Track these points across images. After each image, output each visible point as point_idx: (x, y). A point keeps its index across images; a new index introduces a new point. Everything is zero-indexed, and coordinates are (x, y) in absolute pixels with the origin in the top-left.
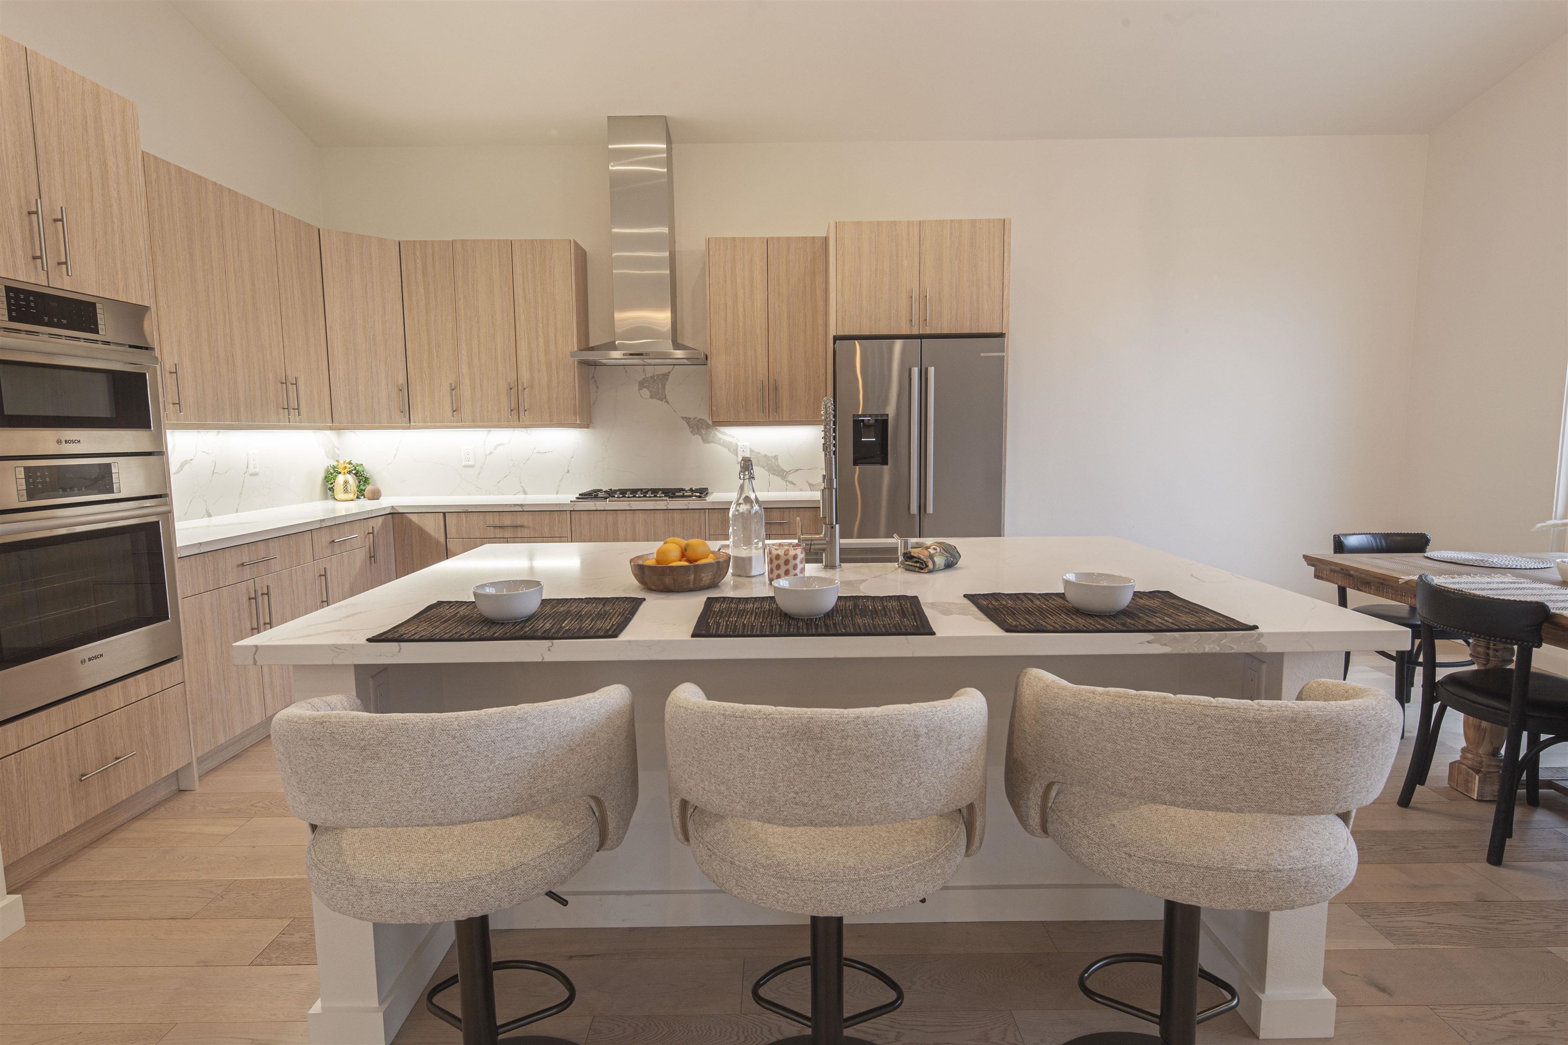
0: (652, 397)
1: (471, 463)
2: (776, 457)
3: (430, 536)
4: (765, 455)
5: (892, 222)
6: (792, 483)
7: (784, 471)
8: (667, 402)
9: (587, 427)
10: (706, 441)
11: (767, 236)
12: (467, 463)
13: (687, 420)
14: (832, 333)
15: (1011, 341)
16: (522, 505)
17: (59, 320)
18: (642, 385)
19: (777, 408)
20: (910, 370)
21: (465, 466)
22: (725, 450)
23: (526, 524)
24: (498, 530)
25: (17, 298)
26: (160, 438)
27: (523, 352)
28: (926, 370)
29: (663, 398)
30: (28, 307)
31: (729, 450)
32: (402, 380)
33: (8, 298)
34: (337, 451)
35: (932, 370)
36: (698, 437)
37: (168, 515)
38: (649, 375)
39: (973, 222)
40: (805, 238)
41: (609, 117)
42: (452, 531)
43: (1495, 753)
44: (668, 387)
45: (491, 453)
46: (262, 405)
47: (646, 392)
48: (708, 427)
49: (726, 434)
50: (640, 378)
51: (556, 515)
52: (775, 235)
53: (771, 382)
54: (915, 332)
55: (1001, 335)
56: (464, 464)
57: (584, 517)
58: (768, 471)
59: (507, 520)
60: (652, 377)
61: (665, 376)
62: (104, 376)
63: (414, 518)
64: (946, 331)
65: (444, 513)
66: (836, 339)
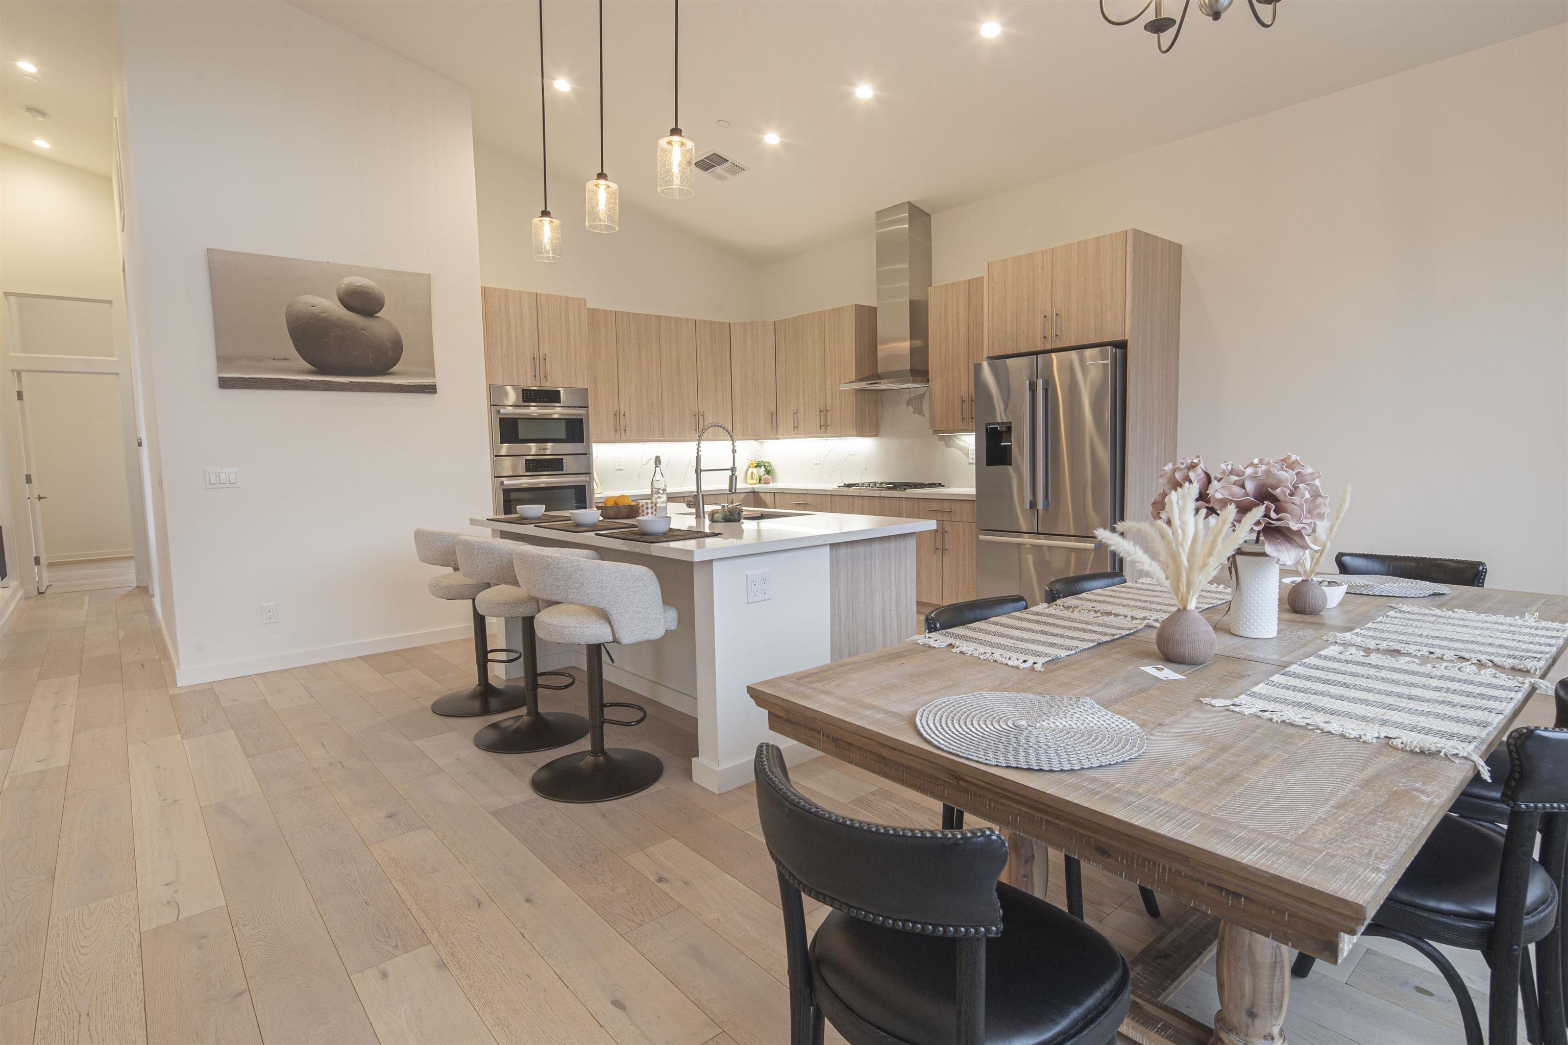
0: (914, 412)
5: (1030, 254)
8: (923, 415)
9: (876, 436)
10: (948, 446)
11: (968, 279)
14: (985, 356)
16: (807, 490)
17: (544, 400)
18: (908, 404)
20: (1026, 384)
22: (960, 453)
23: (809, 502)
25: (527, 393)
26: (589, 447)
27: (828, 386)
28: (1036, 382)
29: (921, 413)
30: (531, 396)
31: (963, 453)
32: (773, 409)
33: (523, 394)
34: (759, 454)
35: (1040, 382)
36: (943, 443)
37: (591, 482)
38: (913, 395)
39: (1097, 240)
44: (924, 404)
45: (827, 455)
46: (680, 428)
47: (911, 409)
48: (949, 434)
49: (961, 440)
50: (908, 398)
51: (823, 497)
54: (1048, 347)
55: (1125, 343)
60: (915, 397)
61: (922, 397)
62: (564, 421)
63: (762, 496)
64: (1074, 344)
65: (774, 493)
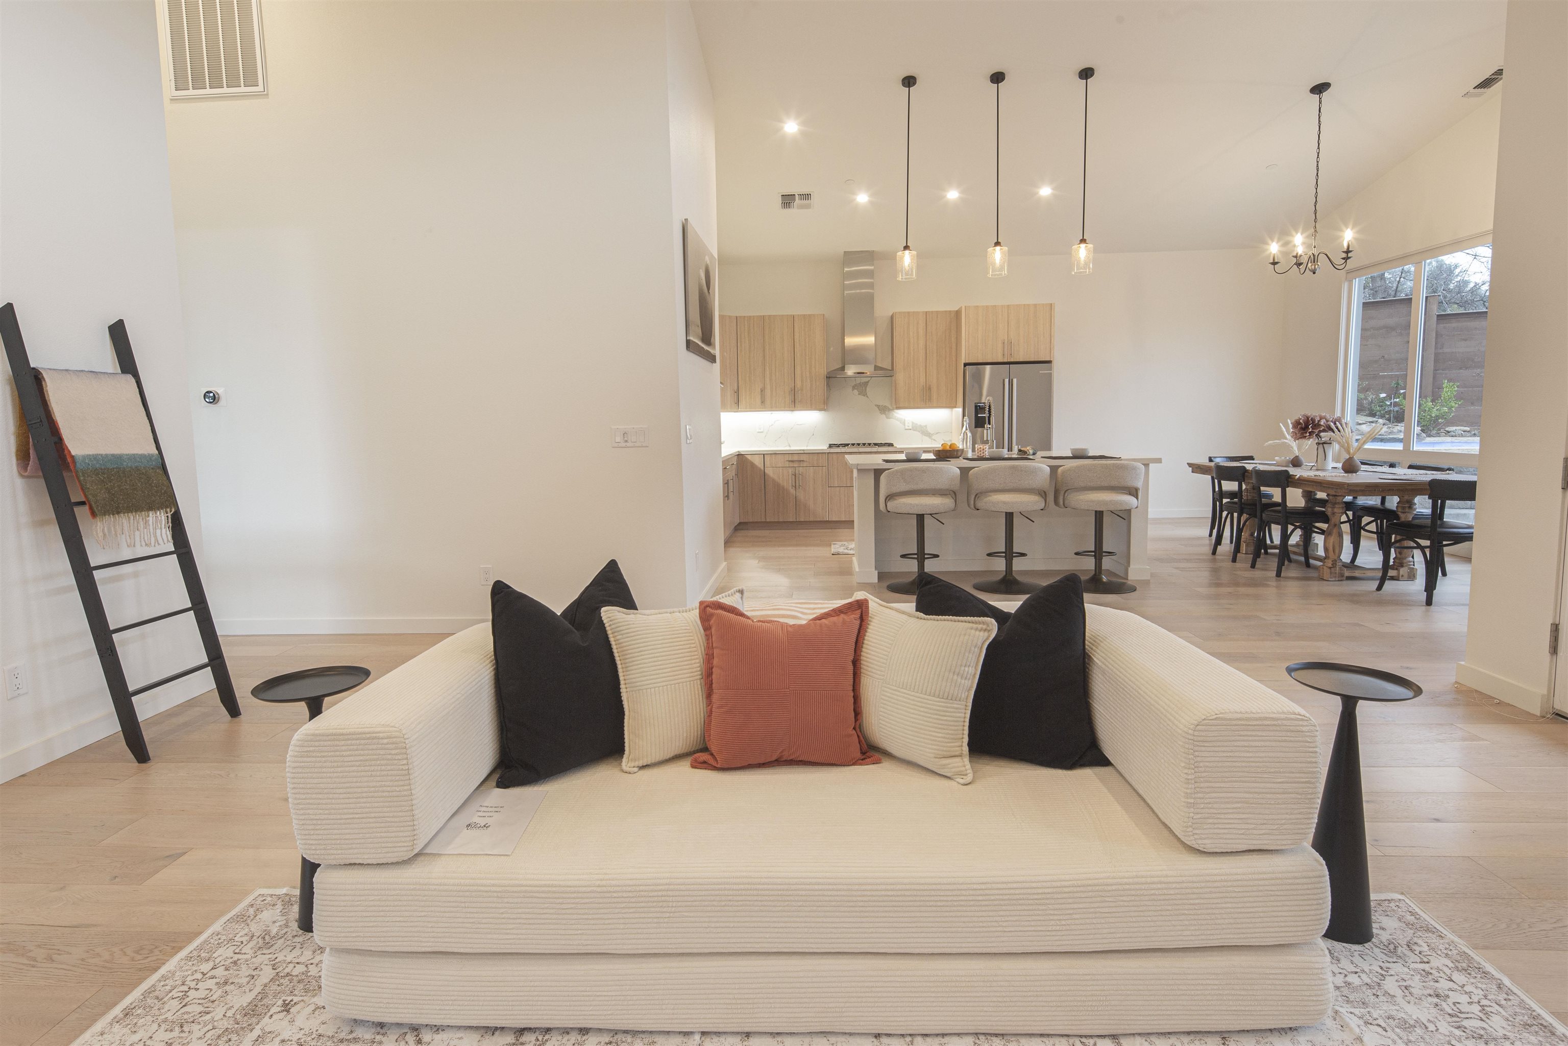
0: (859, 394)
1: (761, 431)
2: (926, 426)
3: (756, 467)
4: (920, 425)
5: (993, 306)
6: (934, 440)
7: (930, 433)
8: (867, 397)
9: (826, 410)
10: (888, 418)
11: (926, 310)
12: (760, 431)
13: (878, 406)
14: (963, 361)
15: (1055, 365)
16: (803, 450)
18: (854, 388)
19: (930, 400)
20: (1004, 380)
21: (759, 432)
22: (898, 422)
23: (805, 460)
24: (791, 463)
27: (798, 372)
28: (1012, 380)
29: (865, 395)
31: (901, 423)
32: (736, 388)
35: (1015, 381)
36: (884, 416)
38: (858, 383)
39: (1035, 305)
40: (946, 311)
41: (845, 252)
42: (767, 463)
43: (1252, 534)
44: (868, 389)
45: (772, 425)
47: (856, 392)
48: (889, 410)
49: (899, 414)
50: (853, 384)
51: (820, 455)
52: (931, 310)
53: (927, 386)
54: (1006, 360)
55: (1049, 362)
56: (757, 431)
57: (835, 456)
58: (922, 433)
59: (796, 458)
61: (866, 384)
63: (749, 457)
64: (1021, 360)
65: (764, 455)
66: (965, 365)
